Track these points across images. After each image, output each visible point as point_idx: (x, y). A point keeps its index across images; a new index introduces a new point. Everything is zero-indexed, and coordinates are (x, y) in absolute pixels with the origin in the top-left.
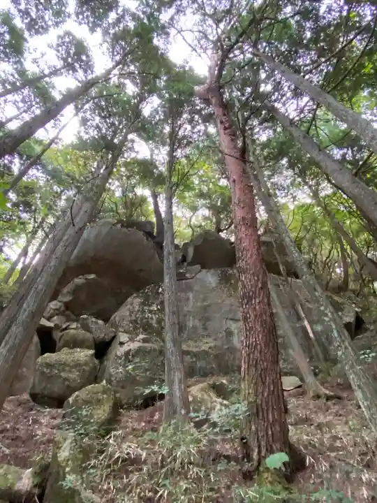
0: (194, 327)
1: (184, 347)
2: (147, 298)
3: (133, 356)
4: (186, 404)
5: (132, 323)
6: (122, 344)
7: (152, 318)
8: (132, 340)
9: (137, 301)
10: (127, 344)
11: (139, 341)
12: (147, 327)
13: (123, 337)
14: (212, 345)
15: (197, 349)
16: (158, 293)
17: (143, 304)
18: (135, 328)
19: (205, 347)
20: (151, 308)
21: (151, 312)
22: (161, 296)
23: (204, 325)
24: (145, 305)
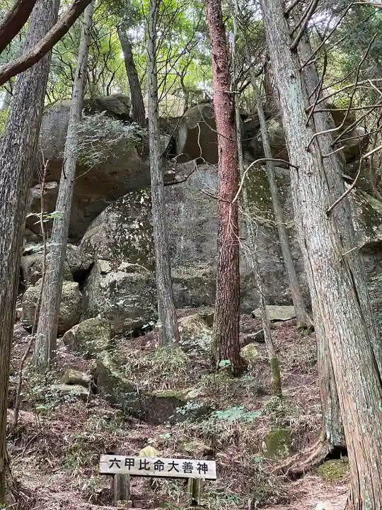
0: (187, 250)
1: (174, 275)
2: (125, 212)
3: (119, 288)
4: (177, 334)
5: (110, 247)
6: (104, 273)
7: (134, 240)
8: (114, 268)
9: (114, 216)
10: (110, 273)
11: (123, 271)
12: (129, 252)
13: (105, 266)
14: (208, 270)
15: (189, 277)
16: (139, 206)
17: (121, 220)
18: (115, 253)
19: (198, 273)
20: (132, 226)
21: (132, 231)
22: (143, 209)
23: (198, 246)
24: (124, 222)
